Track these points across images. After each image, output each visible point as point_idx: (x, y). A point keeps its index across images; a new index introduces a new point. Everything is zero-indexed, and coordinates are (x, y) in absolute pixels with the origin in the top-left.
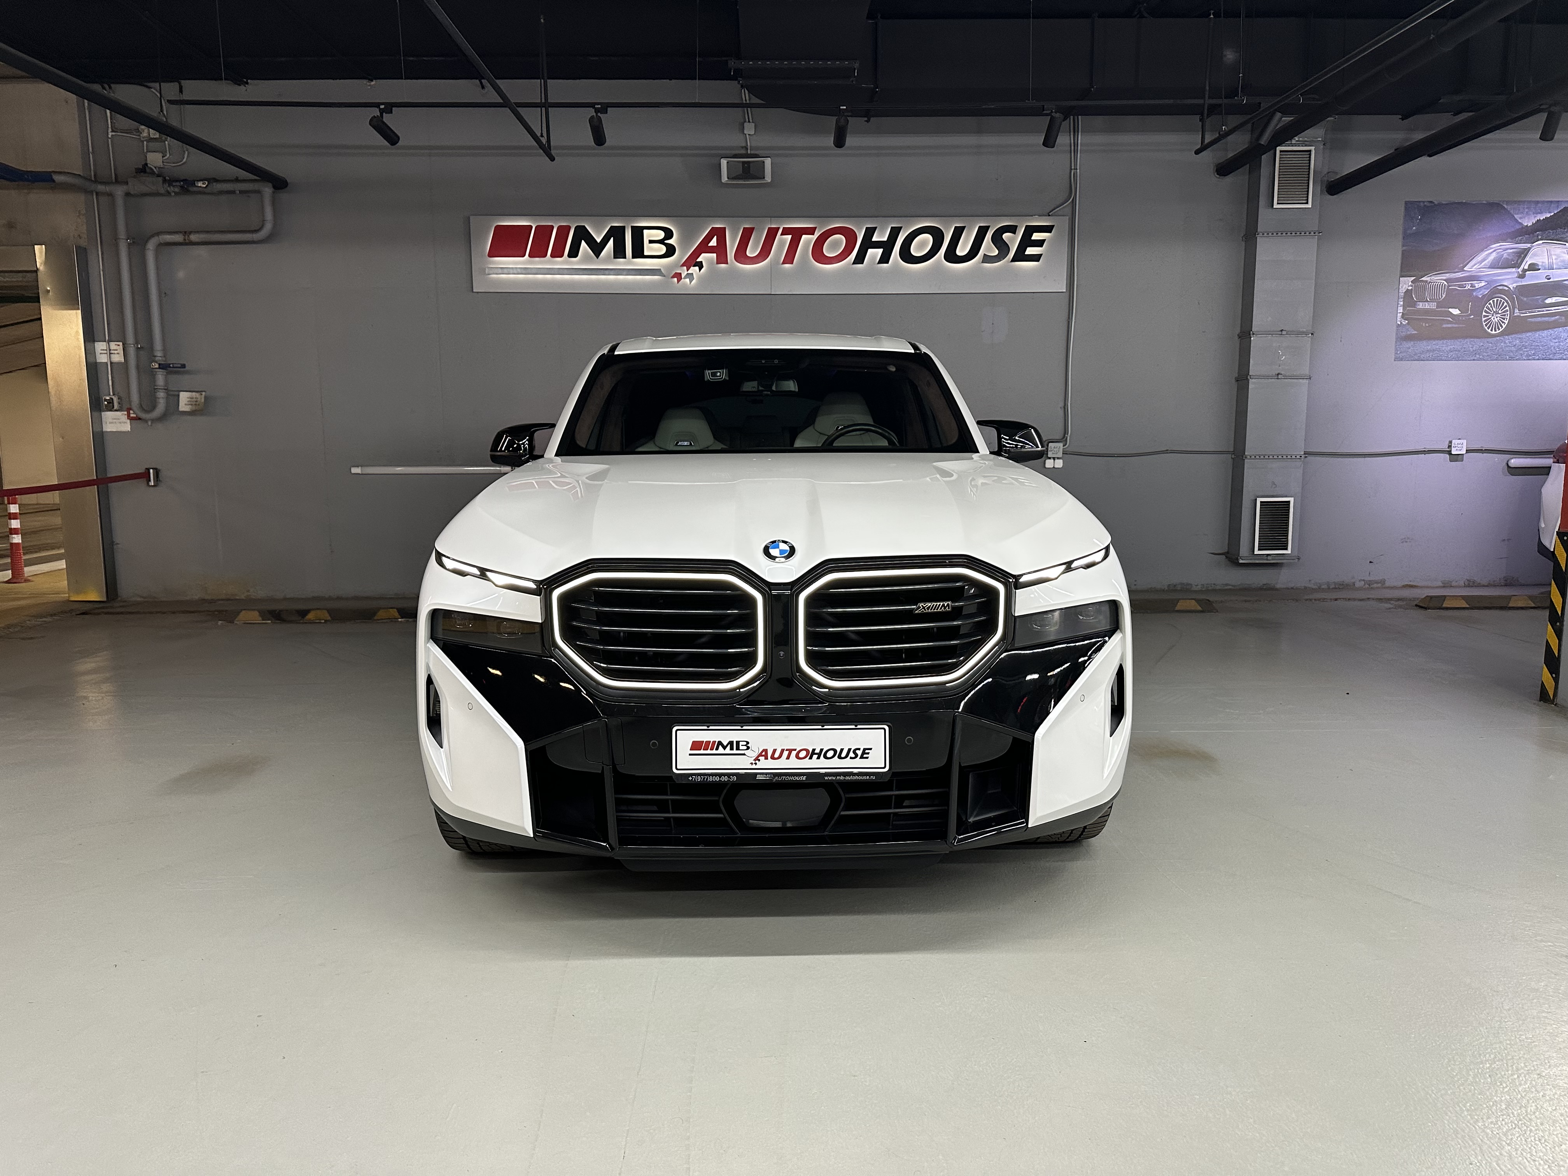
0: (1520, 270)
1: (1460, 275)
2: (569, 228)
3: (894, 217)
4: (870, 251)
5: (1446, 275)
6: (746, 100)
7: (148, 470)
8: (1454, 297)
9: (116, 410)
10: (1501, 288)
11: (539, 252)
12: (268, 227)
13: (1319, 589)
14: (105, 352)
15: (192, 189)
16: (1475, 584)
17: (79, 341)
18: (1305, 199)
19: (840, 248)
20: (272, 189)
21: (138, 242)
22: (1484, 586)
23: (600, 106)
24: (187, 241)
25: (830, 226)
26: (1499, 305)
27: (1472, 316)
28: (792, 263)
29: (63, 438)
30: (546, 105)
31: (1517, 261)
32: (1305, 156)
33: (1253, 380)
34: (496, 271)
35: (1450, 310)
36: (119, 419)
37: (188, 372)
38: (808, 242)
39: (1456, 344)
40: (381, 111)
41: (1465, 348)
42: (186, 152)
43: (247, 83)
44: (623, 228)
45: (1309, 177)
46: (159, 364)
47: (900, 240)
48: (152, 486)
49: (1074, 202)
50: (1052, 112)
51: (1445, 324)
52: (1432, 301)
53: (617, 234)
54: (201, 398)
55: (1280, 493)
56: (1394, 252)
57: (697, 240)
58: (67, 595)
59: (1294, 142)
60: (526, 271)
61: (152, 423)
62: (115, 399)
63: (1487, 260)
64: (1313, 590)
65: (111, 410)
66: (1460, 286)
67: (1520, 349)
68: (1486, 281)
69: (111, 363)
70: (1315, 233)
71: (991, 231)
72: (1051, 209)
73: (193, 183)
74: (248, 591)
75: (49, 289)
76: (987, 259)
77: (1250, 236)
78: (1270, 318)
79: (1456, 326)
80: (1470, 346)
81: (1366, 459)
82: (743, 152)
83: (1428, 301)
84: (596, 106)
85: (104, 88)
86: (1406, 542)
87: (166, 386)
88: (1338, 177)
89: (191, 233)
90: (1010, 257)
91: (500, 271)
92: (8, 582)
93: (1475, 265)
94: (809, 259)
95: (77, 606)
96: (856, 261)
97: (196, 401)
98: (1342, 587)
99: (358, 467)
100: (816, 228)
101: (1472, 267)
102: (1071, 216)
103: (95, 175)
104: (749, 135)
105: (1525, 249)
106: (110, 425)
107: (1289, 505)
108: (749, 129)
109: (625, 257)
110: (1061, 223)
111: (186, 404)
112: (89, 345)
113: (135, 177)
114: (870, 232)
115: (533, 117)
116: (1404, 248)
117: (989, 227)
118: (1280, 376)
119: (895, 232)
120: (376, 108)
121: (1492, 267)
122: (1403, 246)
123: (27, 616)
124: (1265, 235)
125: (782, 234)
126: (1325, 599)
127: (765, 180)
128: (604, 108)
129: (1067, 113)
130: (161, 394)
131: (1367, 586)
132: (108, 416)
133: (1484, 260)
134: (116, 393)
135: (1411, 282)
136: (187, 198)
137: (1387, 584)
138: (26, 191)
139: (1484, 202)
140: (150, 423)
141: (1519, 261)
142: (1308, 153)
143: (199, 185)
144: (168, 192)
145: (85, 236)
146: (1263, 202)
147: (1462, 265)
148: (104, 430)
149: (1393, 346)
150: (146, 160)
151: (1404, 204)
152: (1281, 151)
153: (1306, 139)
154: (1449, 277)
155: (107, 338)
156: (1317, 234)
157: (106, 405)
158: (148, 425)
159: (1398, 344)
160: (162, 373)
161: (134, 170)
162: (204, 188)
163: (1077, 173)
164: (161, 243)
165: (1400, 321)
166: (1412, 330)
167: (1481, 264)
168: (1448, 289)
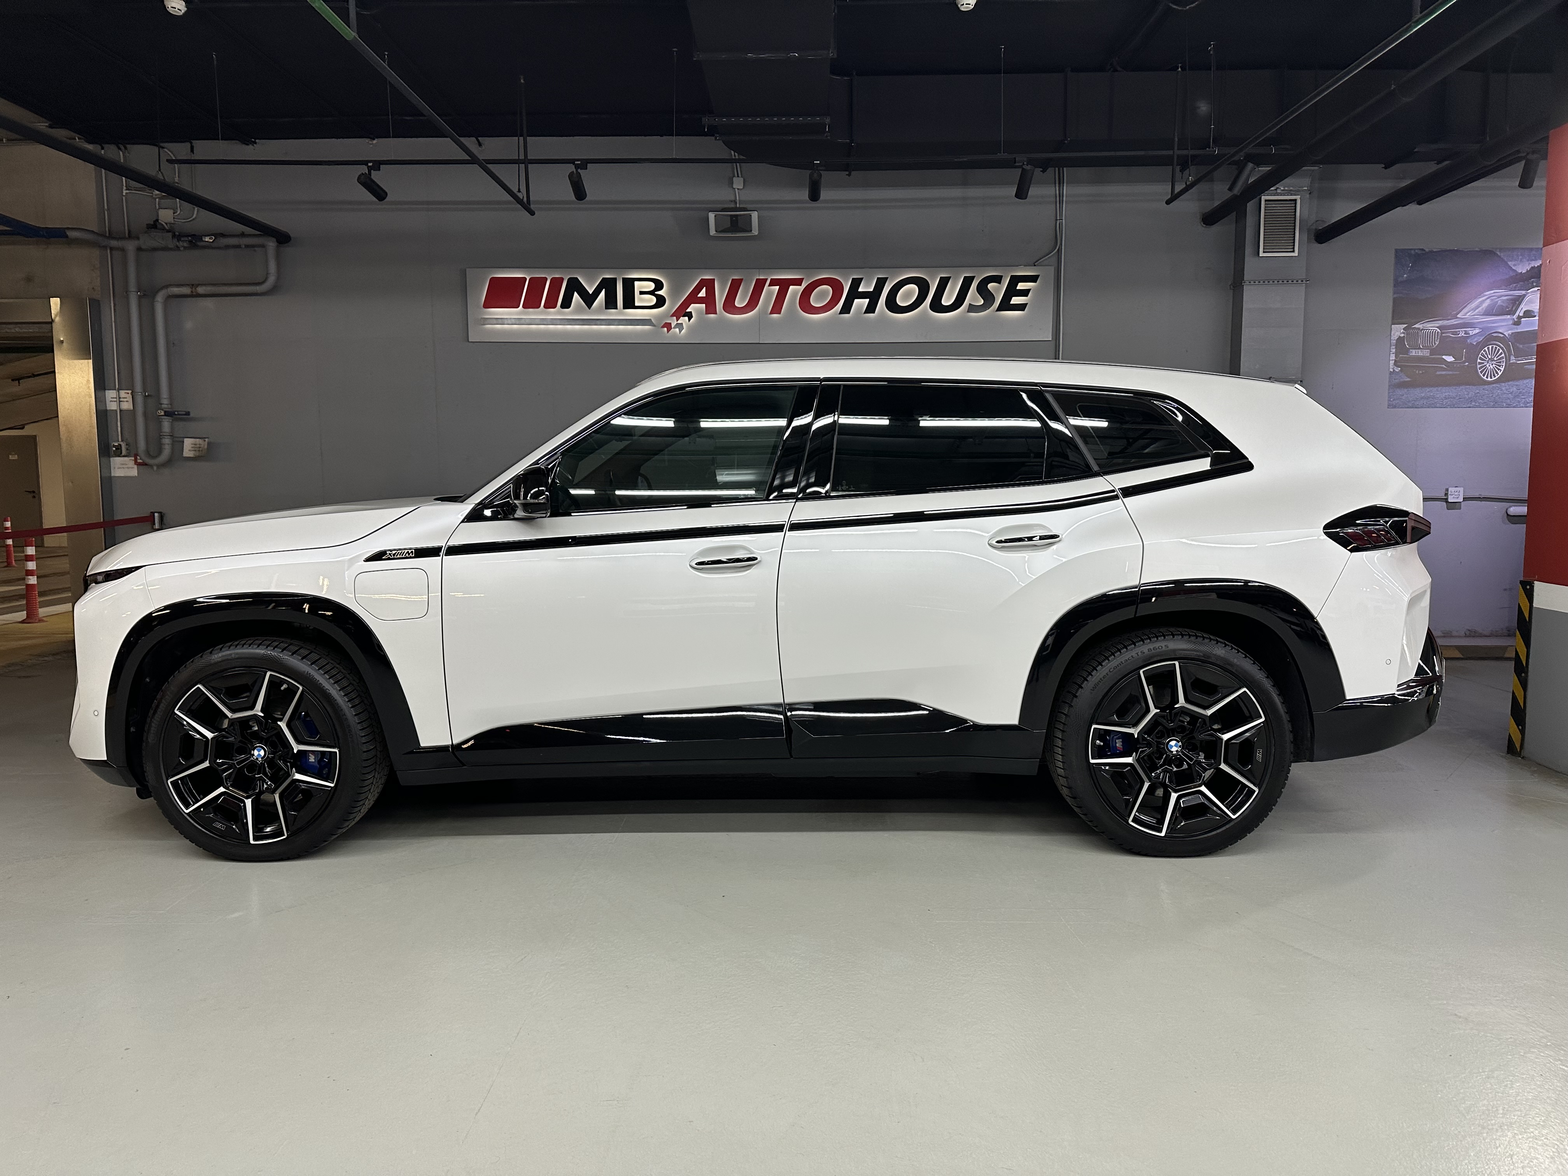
0: (1515, 317)
1: (1453, 322)
2: (562, 280)
3: (881, 267)
4: (856, 301)
5: (1438, 322)
7: (153, 513)
8: (1447, 346)
9: (124, 456)
10: (1495, 335)
11: (532, 303)
12: (272, 280)
14: (115, 400)
15: (199, 244)
16: (1477, 634)
17: (90, 389)
18: (1291, 247)
20: (276, 244)
21: (147, 294)
22: (1486, 636)
24: (194, 293)
26: (1495, 352)
27: (1467, 364)
28: (780, 313)
29: (72, 482)
30: (525, 162)
31: (1512, 308)
32: (1291, 205)
34: (491, 321)
35: (1444, 357)
36: (126, 465)
37: (193, 419)
38: (795, 293)
39: (1451, 392)
40: (370, 169)
41: (1460, 395)
42: (196, 209)
43: (256, 143)
45: (1295, 226)
46: (166, 412)
47: (886, 291)
48: (156, 529)
49: (1059, 251)
50: (1024, 164)
51: (1439, 371)
52: (1425, 348)
53: (608, 285)
54: (204, 444)
56: (1384, 300)
57: (687, 292)
59: (1279, 191)
60: (519, 322)
61: (157, 469)
62: (123, 445)
63: (1480, 308)
65: (119, 456)
66: (1454, 333)
67: (1518, 396)
68: (1480, 328)
69: (121, 411)
70: (1302, 281)
71: (976, 282)
72: (1035, 261)
73: (200, 238)
75: (62, 339)
76: (972, 308)
77: (1237, 284)
78: (1258, 365)
79: (1451, 373)
80: (1466, 393)
82: (732, 205)
83: (1421, 349)
84: (576, 163)
85: (120, 149)
87: (171, 433)
88: (1327, 224)
89: (198, 285)
91: (495, 321)
92: (23, 622)
93: (1468, 312)
97: (200, 447)
100: (803, 279)
101: (1466, 314)
102: (1056, 266)
103: (109, 231)
104: (738, 189)
105: (1520, 296)
106: (119, 470)
108: (738, 183)
109: (617, 308)
110: (1046, 273)
111: (189, 450)
112: (100, 394)
113: (146, 232)
114: (856, 283)
115: (509, 173)
116: (1395, 296)
117: (974, 277)
120: (364, 166)
121: (1488, 313)
122: (1394, 293)
123: (31, 655)
124: (1252, 283)
125: (770, 285)
127: (753, 233)
128: (584, 164)
129: (1044, 166)
130: (167, 441)
132: (116, 461)
133: (1477, 307)
134: (124, 440)
135: (1404, 329)
136: (196, 253)
138: (44, 246)
139: (1477, 249)
140: (155, 468)
141: (1514, 309)
142: (1294, 202)
143: (206, 240)
144: (177, 247)
145: (99, 288)
146: (1248, 250)
147: (1455, 312)
148: (112, 475)
149: (1387, 394)
150: (158, 216)
151: (1393, 251)
152: (1266, 201)
153: (1291, 188)
154: (1442, 324)
155: (117, 387)
156: (1304, 282)
157: (114, 451)
158: (153, 469)
159: (1391, 391)
160: (168, 420)
161: (146, 226)
162: (210, 242)
163: (1062, 223)
164: (170, 295)
165: (1393, 368)
166: (1405, 377)
167: (1475, 311)
168: (1441, 336)
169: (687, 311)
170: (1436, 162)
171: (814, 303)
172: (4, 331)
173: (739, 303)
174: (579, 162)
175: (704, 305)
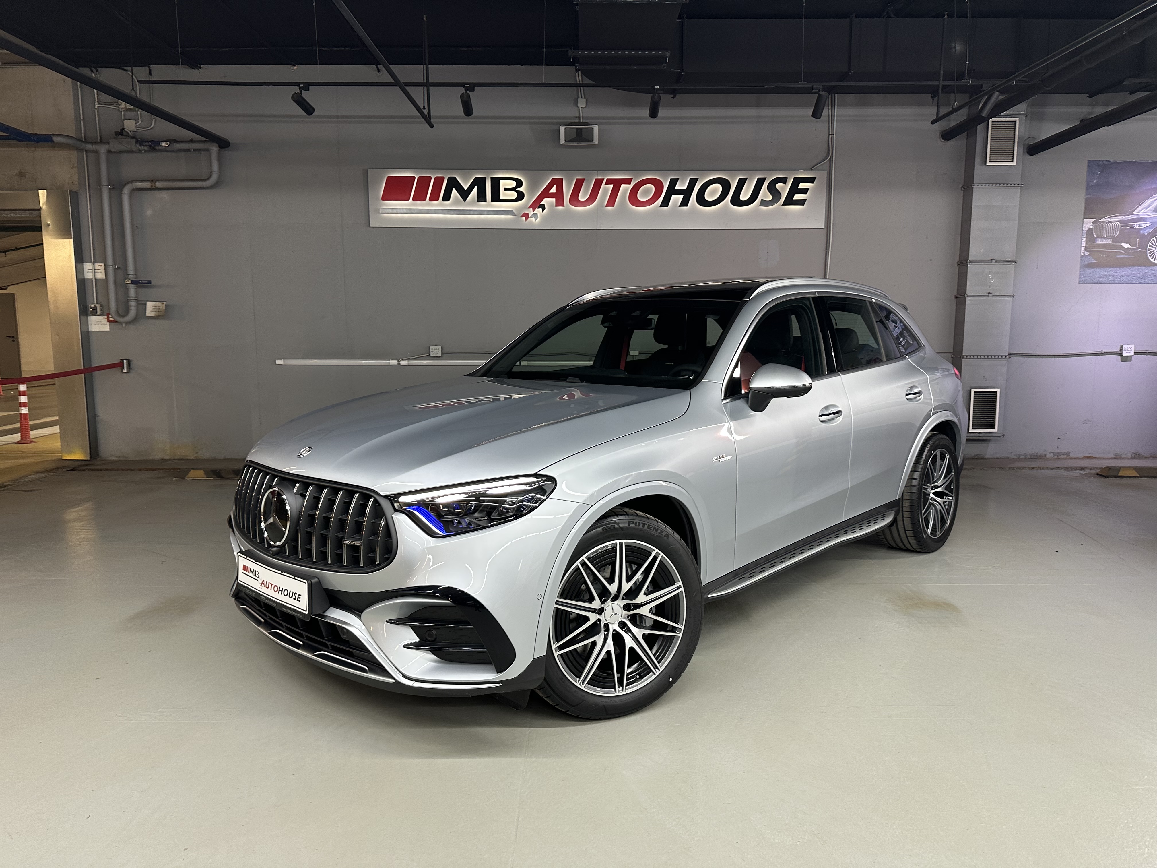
1: (1130, 217)
3: (693, 170)
4: (674, 197)
5: (1120, 217)
6: (579, 81)
7: (122, 360)
8: (1126, 235)
9: (99, 315)
11: (420, 197)
12: (215, 177)
13: (1019, 459)
14: (91, 271)
15: (157, 148)
16: (1140, 457)
17: (72, 263)
18: (1011, 158)
20: (218, 148)
21: (116, 187)
22: (1147, 458)
23: (468, 86)
24: (153, 187)
25: (642, 177)
27: (1140, 250)
28: (613, 206)
29: (58, 336)
30: (427, 85)
32: (1011, 125)
33: (969, 298)
35: (1123, 244)
36: (100, 322)
37: (154, 287)
38: (626, 190)
39: (1128, 271)
40: (301, 89)
41: (1133, 274)
42: (154, 120)
43: (201, 68)
44: (485, 178)
45: (1014, 141)
46: (132, 281)
47: (696, 189)
48: (125, 373)
49: (831, 160)
50: (819, 91)
51: (1118, 255)
52: (1108, 237)
53: (480, 183)
54: (163, 306)
55: (989, 385)
56: (1079, 200)
57: (542, 188)
58: (60, 455)
59: (1002, 114)
60: (410, 212)
61: (125, 325)
62: (98, 306)
63: (1151, 207)
64: (1013, 460)
65: (96, 316)
66: (1130, 226)
68: (1150, 222)
69: (96, 279)
70: (1018, 185)
71: (767, 182)
72: (812, 166)
73: (158, 143)
74: (197, 453)
75: (49, 223)
76: (763, 203)
77: (967, 186)
78: (982, 250)
79: (1127, 256)
80: (1138, 272)
82: (577, 121)
83: (1104, 237)
84: (466, 86)
85: (92, 71)
86: (1087, 423)
87: (136, 297)
88: (1036, 142)
89: (156, 181)
92: (18, 443)
93: (1141, 210)
94: (627, 203)
95: (68, 463)
97: (159, 309)
98: (1035, 457)
99: (281, 359)
101: (1140, 211)
102: (828, 170)
103: (85, 137)
104: (582, 108)
106: (95, 326)
107: (996, 394)
108: (582, 103)
109: (486, 201)
111: (151, 311)
112: (79, 265)
113: (115, 138)
114: (674, 182)
115: (417, 94)
116: (1087, 197)
118: (990, 295)
119: (693, 183)
120: (297, 87)
121: (1156, 211)
122: (1086, 195)
123: (32, 471)
124: (980, 186)
125: (606, 184)
126: (1024, 468)
127: (594, 143)
128: (472, 87)
129: (831, 91)
131: (1056, 457)
132: (92, 319)
133: (1149, 206)
134: (99, 302)
135: (1093, 222)
136: (153, 154)
137: (1071, 455)
138: (33, 149)
139: (1150, 161)
140: (124, 325)
142: (1014, 123)
143: (163, 145)
144: (140, 150)
145: (77, 183)
146: (978, 160)
147: (1132, 210)
148: (90, 330)
149: (1078, 273)
150: (124, 126)
151: (1087, 162)
152: (993, 121)
153: (1012, 112)
154: (1122, 219)
155: (93, 261)
156: (1020, 185)
157: (91, 311)
158: (123, 327)
159: (1082, 270)
160: (133, 287)
161: (114, 133)
162: (166, 147)
163: (833, 138)
164: (134, 189)
165: (1084, 253)
166: (1093, 260)
167: (1147, 209)
168: (1121, 228)
169: (541, 204)
171: (641, 198)
172: (2, 216)
173: (583, 197)
175: (554, 200)
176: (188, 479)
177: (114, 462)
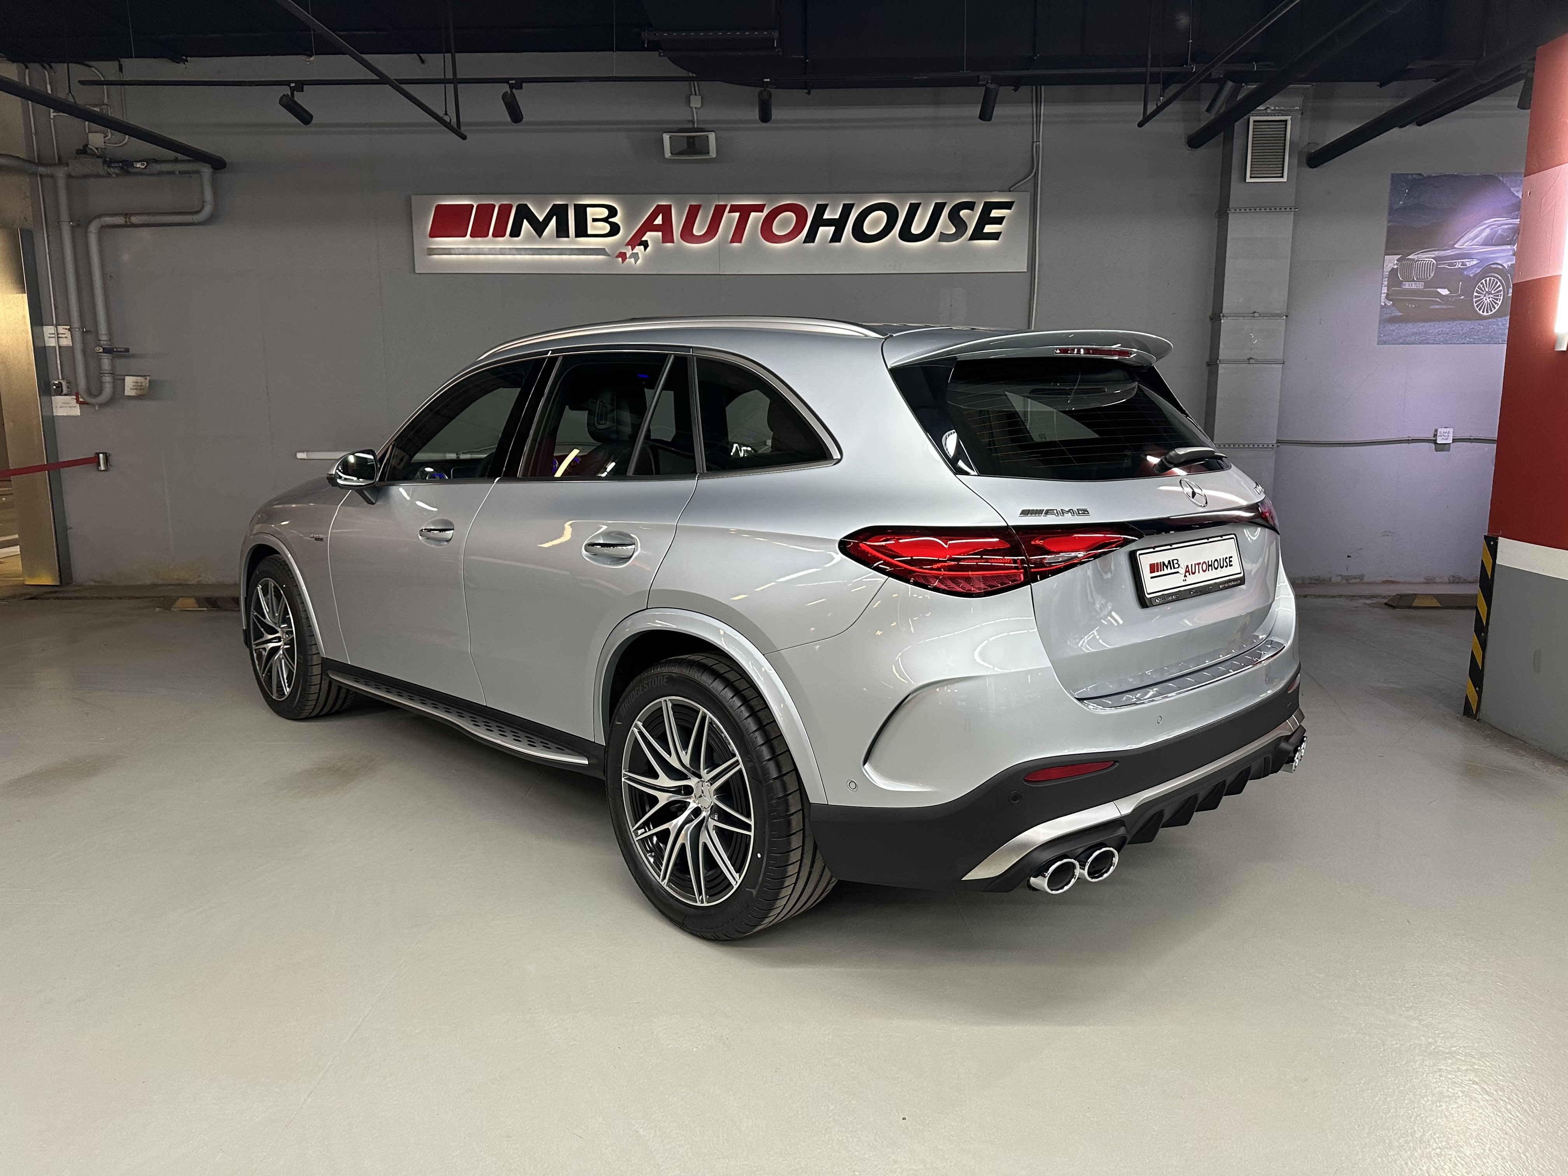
1: (1450, 252)
2: (511, 206)
3: (848, 193)
4: (821, 229)
5: (1434, 252)
7: (98, 454)
8: (1442, 277)
9: (65, 395)
10: (1493, 266)
11: (480, 231)
12: (208, 208)
14: (54, 336)
15: (131, 170)
16: (1461, 581)
17: (26, 325)
18: (1280, 172)
19: (790, 225)
20: (211, 170)
21: (80, 224)
22: (1470, 582)
24: (129, 223)
26: (1492, 285)
27: (1463, 297)
28: (740, 242)
29: (13, 422)
30: (454, 81)
31: (1513, 238)
32: (1281, 127)
33: (1223, 365)
35: (1438, 290)
36: (68, 403)
37: (134, 356)
38: (756, 220)
39: (1445, 327)
40: (292, 90)
41: (1454, 331)
43: (187, 61)
44: (566, 206)
45: (1284, 149)
46: (104, 349)
48: (103, 470)
49: (1036, 177)
50: (988, 82)
51: (1434, 305)
52: (1419, 280)
53: (559, 212)
54: (145, 382)
56: (1379, 229)
58: (22, 579)
59: (1269, 111)
60: (465, 252)
61: (99, 408)
62: (64, 383)
63: (1478, 238)
65: (60, 395)
66: (1450, 265)
68: (1478, 259)
69: (60, 347)
70: (1291, 209)
72: (1011, 185)
73: (131, 164)
74: (201, 576)
76: (943, 237)
77: (1222, 213)
78: (1241, 299)
79: (1445, 307)
80: (1460, 328)
81: (1345, 448)
82: (690, 126)
83: (1415, 281)
84: (511, 82)
85: (44, 68)
86: (1388, 536)
87: (111, 371)
88: (1319, 148)
89: (132, 214)
90: (968, 234)
93: (1466, 242)
94: (759, 238)
95: (31, 589)
96: (807, 239)
97: (141, 386)
98: (1316, 582)
99: (304, 452)
100: (765, 205)
101: (1464, 244)
102: (1033, 191)
103: (38, 156)
104: (696, 108)
106: (61, 409)
108: (696, 102)
109: (568, 237)
110: (1021, 199)
111: (131, 389)
112: (37, 329)
113: (75, 158)
114: (821, 209)
116: (1389, 225)
117: (945, 204)
118: (1251, 361)
119: (847, 210)
120: (286, 87)
121: (1486, 243)
122: (1389, 222)
124: (1238, 211)
125: (730, 212)
127: (711, 156)
128: (519, 83)
130: (107, 379)
131: (1344, 581)
132: (58, 400)
133: (1476, 237)
134: (65, 378)
135: (1397, 260)
136: (129, 180)
137: (1366, 579)
139: (1478, 174)
140: (97, 408)
141: (1515, 238)
142: (1285, 123)
143: (138, 166)
144: (110, 174)
145: (31, 220)
146: (1235, 175)
147: (1452, 242)
148: (54, 415)
149: (1377, 329)
150: (88, 141)
151: (1390, 175)
152: (1255, 121)
153: (1282, 108)
154: (1439, 255)
155: (55, 322)
156: (1293, 210)
157: (54, 389)
158: (96, 410)
159: (1382, 326)
160: (105, 357)
161: (75, 151)
162: (143, 168)
163: (1039, 146)
164: (103, 225)
165: (1384, 302)
166: (1398, 311)
167: (1473, 240)
168: (1437, 267)
169: (643, 239)
170: (1434, 79)
171: (777, 231)
173: (697, 231)
174: (514, 82)
175: (660, 233)
176: (175, 610)
177: (91, 588)
